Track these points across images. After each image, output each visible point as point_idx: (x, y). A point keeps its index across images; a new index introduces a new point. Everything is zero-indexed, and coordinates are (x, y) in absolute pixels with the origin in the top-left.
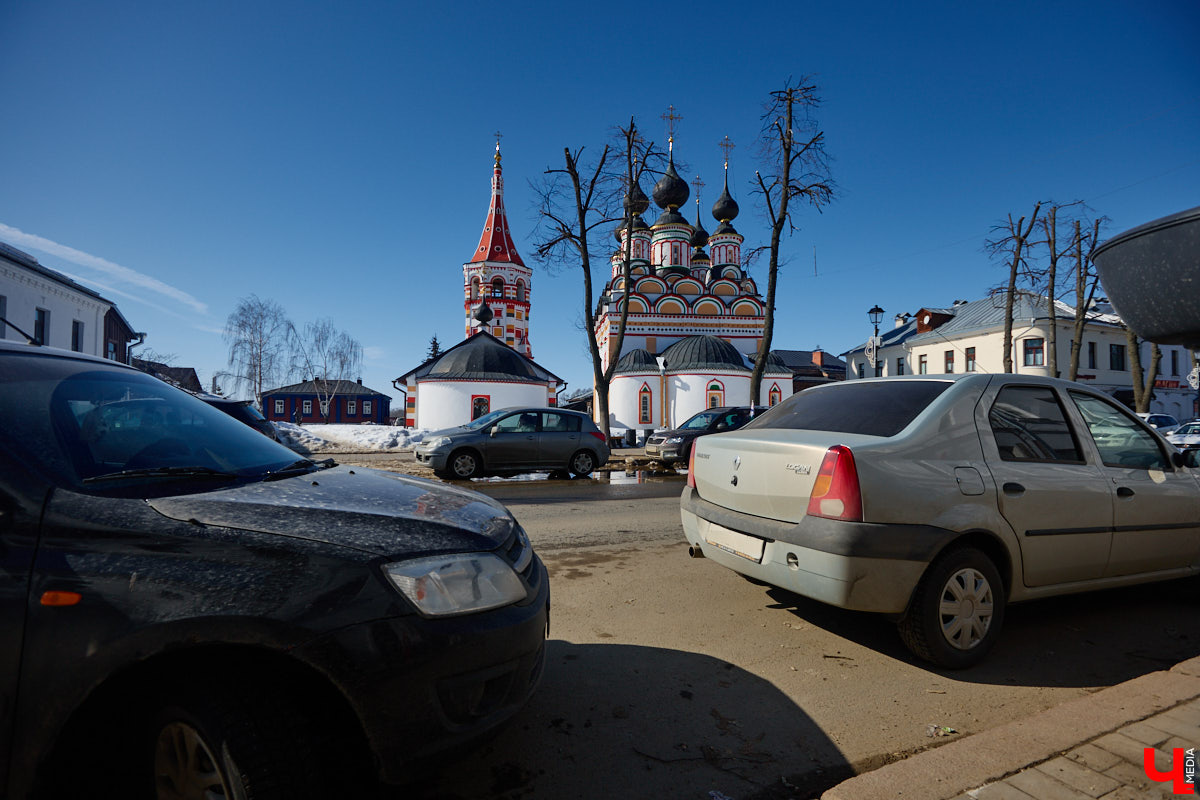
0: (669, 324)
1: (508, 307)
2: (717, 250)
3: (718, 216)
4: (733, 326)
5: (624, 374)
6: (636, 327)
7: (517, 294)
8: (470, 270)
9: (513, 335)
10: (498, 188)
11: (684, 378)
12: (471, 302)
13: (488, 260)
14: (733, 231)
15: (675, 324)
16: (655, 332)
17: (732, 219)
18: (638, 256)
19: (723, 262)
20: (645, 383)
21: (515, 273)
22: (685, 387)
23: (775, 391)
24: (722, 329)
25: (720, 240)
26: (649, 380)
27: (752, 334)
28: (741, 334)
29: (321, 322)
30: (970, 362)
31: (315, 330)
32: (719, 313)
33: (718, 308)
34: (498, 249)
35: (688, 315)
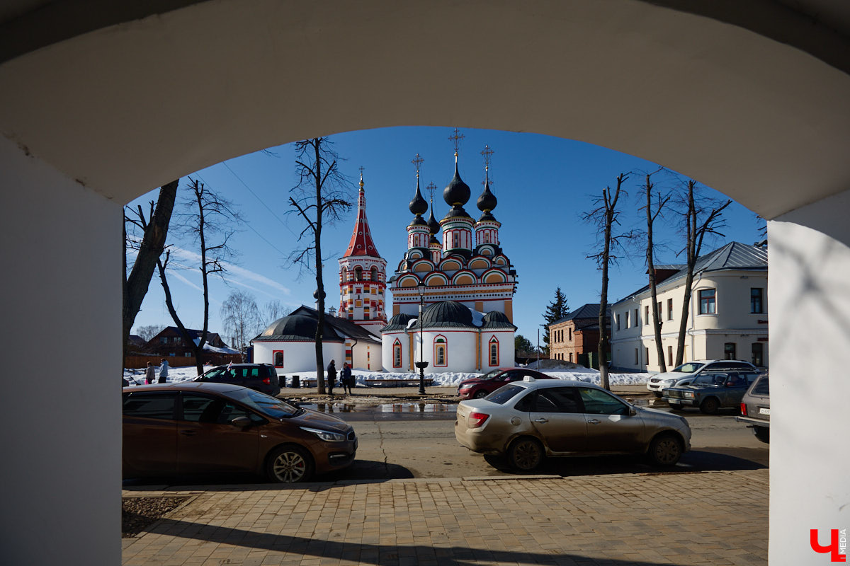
0: (436, 294)
1: (365, 286)
2: (478, 234)
3: (481, 207)
4: (485, 291)
7: (371, 277)
8: (341, 263)
9: (369, 305)
10: (361, 205)
12: (342, 284)
13: (352, 255)
14: (493, 219)
15: (440, 293)
17: (492, 210)
18: (417, 245)
19: (482, 243)
20: (397, 339)
21: (369, 263)
23: (494, 341)
24: (475, 295)
26: (399, 336)
27: (500, 297)
28: (492, 297)
29: (273, 302)
30: (671, 312)
31: (270, 307)
32: (473, 282)
33: (473, 279)
34: (359, 247)
35: (448, 286)
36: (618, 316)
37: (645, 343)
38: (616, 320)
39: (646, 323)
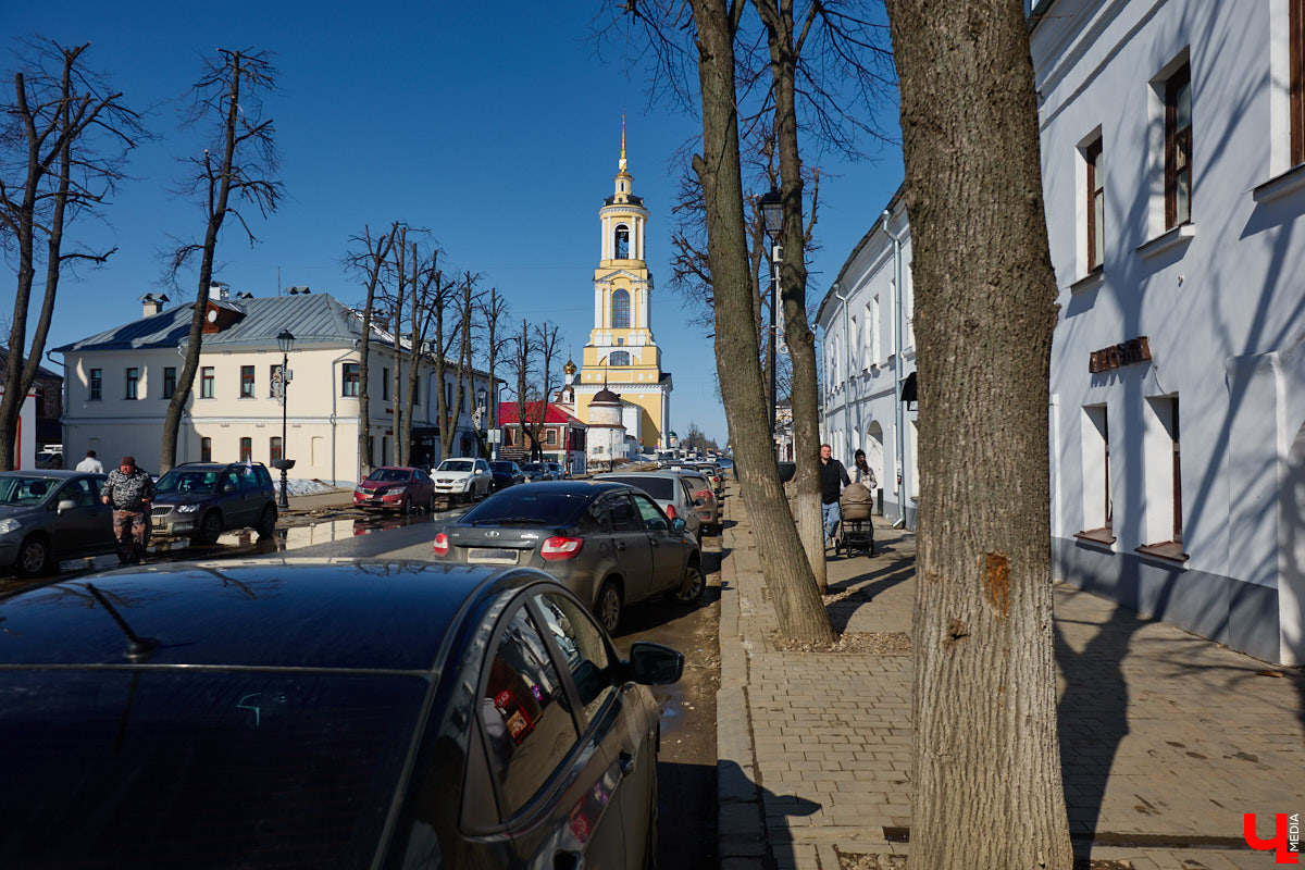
36: (93, 371)
37: (202, 429)
38: (84, 380)
39: (203, 396)
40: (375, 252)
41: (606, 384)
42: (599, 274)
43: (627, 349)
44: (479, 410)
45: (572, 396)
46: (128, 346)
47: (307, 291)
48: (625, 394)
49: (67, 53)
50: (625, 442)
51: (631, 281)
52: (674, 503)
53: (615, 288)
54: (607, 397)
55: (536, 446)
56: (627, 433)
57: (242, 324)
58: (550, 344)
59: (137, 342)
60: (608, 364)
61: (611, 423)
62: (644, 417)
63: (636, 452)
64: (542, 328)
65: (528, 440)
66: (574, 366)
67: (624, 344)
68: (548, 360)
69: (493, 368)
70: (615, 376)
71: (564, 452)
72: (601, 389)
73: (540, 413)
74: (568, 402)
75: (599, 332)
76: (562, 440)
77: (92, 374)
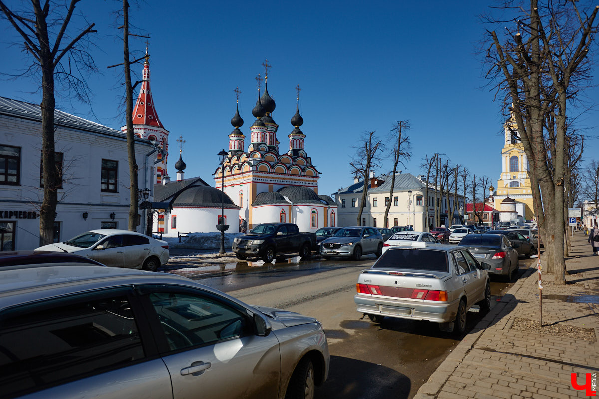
2: (295, 141)
4: (305, 180)
5: (273, 205)
6: (264, 179)
11: (301, 208)
14: (302, 133)
16: (272, 182)
17: (300, 126)
18: (262, 141)
19: (298, 148)
20: (282, 209)
22: (301, 212)
23: (333, 214)
25: (297, 137)
26: (284, 207)
27: (312, 185)
28: (308, 184)
30: (396, 202)
32: (300, 174)
33: (299, 172)
35: (287, 174)
36: (343, 199)
37: (374, 216)
38: (341, 202)
39: (374, 206)
40: (429, 163)
41: (508, 195)
42: (504, 150)
43: (517, 180)
44: (461, 209)
45: (493, 200)
46: (353, 192)
47: (401, 172)
48: (517, 198)
49: (370, 133)
50: (517, 218)
51: (519, 152)
52: (529, 236)
53: (511, 156)
54: (509, 200)
55: (481, 221)
56: (518, 214)
57: (384, 184)
58: (485, 183)
59: (355, 191)
60: (509, 186)
61: (511, 211)
62: (526, 207)
63: (523, 222)
64: (482, 178)
65: (477, 218)
66: (493, 188)
67: (516, 178)
68: (485, 190)
69: (465, 194)
70: (512, 191)
71: (491, 223)
72: (506, 197)
73: (480, 208)
74: (491, 202)
75: (504, 174)
76: (490, 218)
77: (342, 200)
